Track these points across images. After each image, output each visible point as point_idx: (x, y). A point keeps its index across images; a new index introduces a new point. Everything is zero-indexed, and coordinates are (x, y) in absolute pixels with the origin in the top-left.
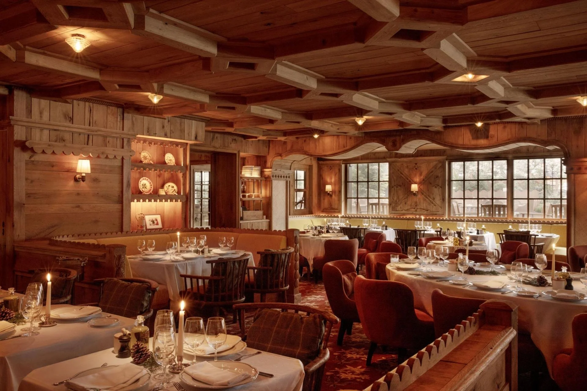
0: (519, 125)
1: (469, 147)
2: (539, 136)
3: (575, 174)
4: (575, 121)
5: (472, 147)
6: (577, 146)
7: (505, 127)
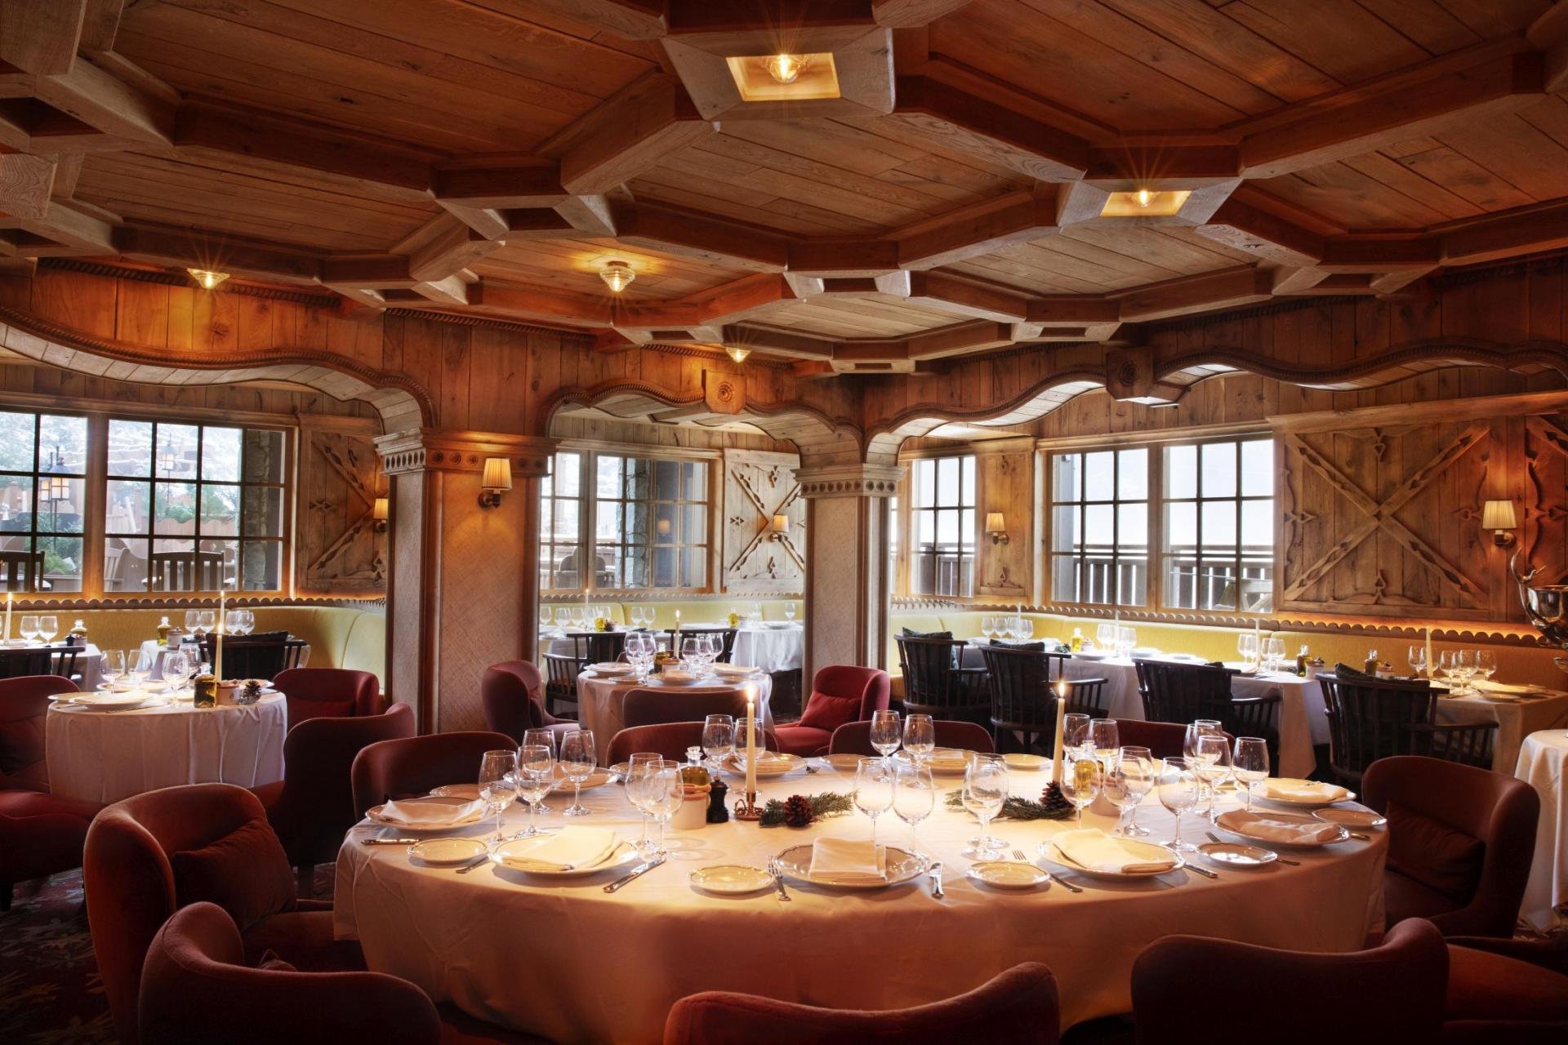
0: (306, 311)
1: (139, 351)
2: (363, 355)
3: (446, 471)
4: (450, 329)
5: (154, 354)
6: (453, 399)
7: (263, 309)
